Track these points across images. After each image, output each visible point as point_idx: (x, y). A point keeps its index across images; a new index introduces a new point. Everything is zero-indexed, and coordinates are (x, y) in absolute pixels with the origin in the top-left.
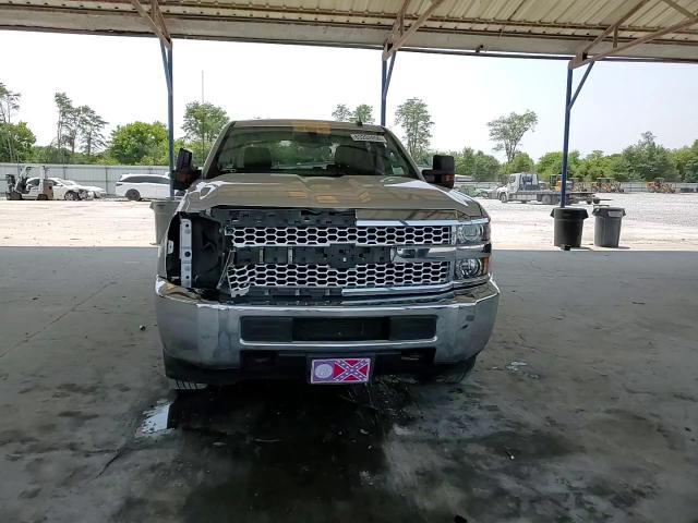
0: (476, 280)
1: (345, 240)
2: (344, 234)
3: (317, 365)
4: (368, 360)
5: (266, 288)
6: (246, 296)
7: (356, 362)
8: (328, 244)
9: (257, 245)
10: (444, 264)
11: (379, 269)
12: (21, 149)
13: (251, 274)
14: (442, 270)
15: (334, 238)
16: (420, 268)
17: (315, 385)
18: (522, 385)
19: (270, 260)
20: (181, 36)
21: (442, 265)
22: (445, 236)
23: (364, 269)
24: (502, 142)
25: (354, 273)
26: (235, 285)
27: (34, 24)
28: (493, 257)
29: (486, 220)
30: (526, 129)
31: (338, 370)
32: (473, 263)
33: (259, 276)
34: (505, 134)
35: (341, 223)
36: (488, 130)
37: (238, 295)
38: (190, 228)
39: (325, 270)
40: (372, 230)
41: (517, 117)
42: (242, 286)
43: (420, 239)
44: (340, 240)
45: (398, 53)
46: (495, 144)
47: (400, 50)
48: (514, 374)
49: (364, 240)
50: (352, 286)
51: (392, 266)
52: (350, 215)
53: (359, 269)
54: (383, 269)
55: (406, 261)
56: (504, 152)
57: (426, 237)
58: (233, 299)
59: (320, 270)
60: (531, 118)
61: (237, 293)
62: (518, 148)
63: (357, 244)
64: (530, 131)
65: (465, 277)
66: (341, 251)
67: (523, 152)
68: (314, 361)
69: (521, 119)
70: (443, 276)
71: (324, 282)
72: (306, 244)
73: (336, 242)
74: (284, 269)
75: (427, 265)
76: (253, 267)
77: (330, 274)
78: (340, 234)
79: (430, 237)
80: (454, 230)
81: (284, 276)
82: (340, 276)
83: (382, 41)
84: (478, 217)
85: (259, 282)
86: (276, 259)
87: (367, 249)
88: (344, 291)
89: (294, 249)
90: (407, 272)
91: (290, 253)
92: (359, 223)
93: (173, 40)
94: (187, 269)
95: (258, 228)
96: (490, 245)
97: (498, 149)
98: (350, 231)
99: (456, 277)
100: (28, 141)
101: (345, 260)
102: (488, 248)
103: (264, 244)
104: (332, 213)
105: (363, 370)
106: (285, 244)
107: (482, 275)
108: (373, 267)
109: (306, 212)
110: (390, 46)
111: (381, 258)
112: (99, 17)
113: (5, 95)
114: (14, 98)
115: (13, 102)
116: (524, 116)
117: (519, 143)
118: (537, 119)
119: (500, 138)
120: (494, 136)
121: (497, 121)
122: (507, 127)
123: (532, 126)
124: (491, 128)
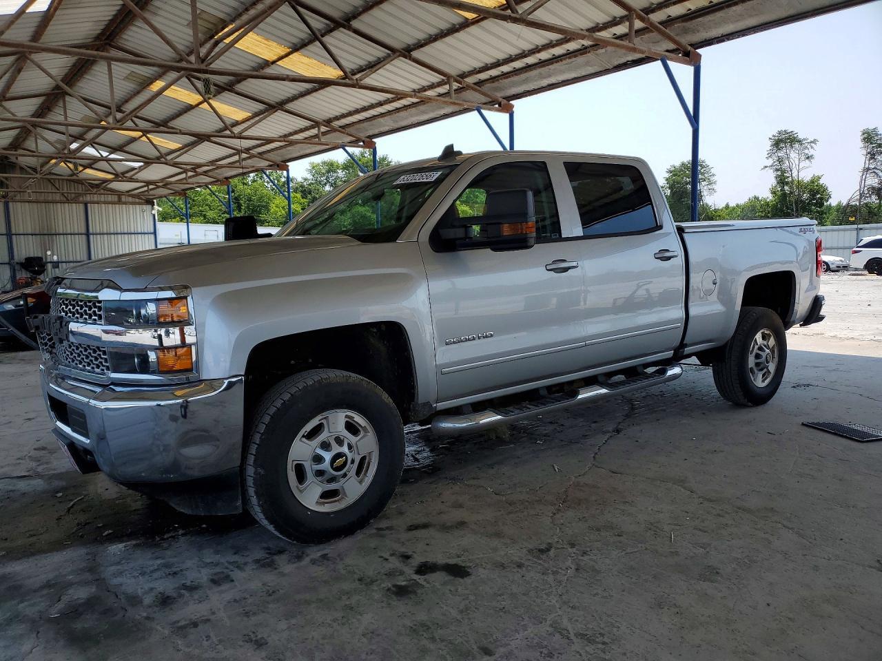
100: (822, 199)
112: (606, 51)
113: (797, 145)
114: (809, 146)
115: (806, 151)
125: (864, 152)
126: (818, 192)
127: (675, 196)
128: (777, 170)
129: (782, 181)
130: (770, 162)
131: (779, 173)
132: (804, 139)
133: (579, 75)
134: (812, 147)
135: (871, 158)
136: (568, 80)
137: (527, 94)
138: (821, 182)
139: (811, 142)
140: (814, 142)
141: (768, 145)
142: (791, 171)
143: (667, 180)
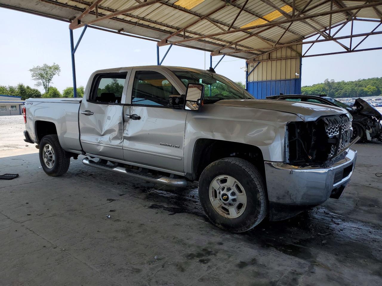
24: (40, 81)
30: (54, 74)
34: (42, 76)
41: (48, 67)
46: (36, 82)
56: (42, 87)
60: (57, 68)
62: (51, 85)
64: (57, 75)
67: (54, 87)
69: (50, 68)
97: (39, 84)
116: (53, 66)
117: (51, 82)
118: (60, 69)
119: (39, 79)
120: (34, 77)
121: (35, 69)
122: (43, 72)
123: (57, 72)
124: (32, 73)
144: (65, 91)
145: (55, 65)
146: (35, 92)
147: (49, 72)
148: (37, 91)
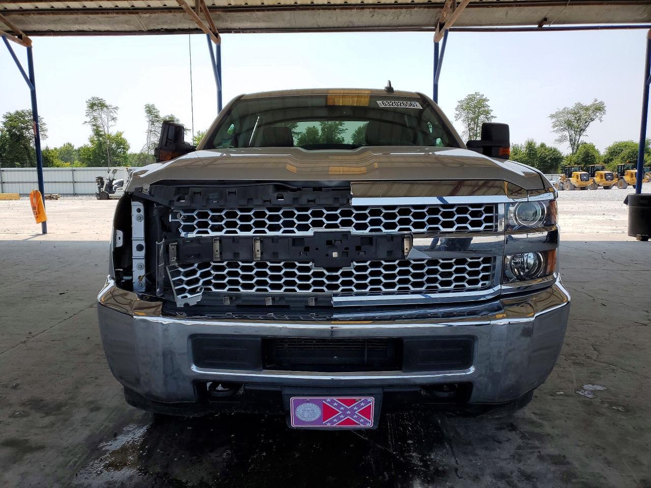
0: (535, 283)
1: (336, 226)
2: (335, 217)
3: (298, 403)
4: (371, 400)
5: (225, 295)
6: (198, 305)
7: (354, 401)
8: (310, 233)
9: (212, 234)
10: (486, 260)
11: (387, 268)
12: (118, 156)
13: (204, 275)
14: (485, 269)
15: (319, 224)
16: (450, 266)
17: (298, 431)
18: (600, 421)
19: (229, 255)
20: (229, 31)
21: (485, 261)
22: (488, 219)
23: (364, 268)
24: (566, 133)
25: (350, 274)
26: (183, 290)
27: (93, 28)
28: (560, 250)
29: (550, 196)
30: (592, 120)
31: (328, 412)
32: (530, 259)
33: (216, 277)
34: (569, 125)
35: (330, 202)
36: (551, 121)
37: (186, 305)
38: (142, 213)
39: (308, 269)
40: (375, 211)
41: (582, 108)
42: (193, 291)
43: (450, 225)
44: (328, 226)
45: (450, 33)
46: (557, 136)
47: (452, 30)
48: (588, 403)
49: (364, 227)
50: (348, 293)
51: (407, 263)
52: (344, 190)
53: (358, 269)
54: (393, 268)
55: (427, 256)
56: (568, 143)
57: (460, 220)
58: (180, 310)
59: (301, 269)
60: (599, 108)
61: (185, 301)
62: (583, 139)
63: (353, 231)
64: (597, 121)
65: (520, 278)
66: (329, 243)
67: (588, 142)
68: (292, 399)
69: (587, 109)
70: (485, 278)
71: (307, 287)
72: (279, 233)
73: (322, 229)
74: (251, 269)
75: (460, 261)
76: (208, 265)
77: (316, 274)
78: (329, 217)
79: (465, 220)
80: (501, 210)
81: (251, 277)
82: (329, 278)
83: (433, 21)
84: (538, 192)
85: (217, 286)
86: (236, 255)
87: (369, 240)
88: (335, 299)
89: (263, 240)
90: (430, 272)
91: (258, 245)
92: (355, 202)
93: (221, 35)
94: (140, 267)
95: (213, 211)
96: (556, 232)
97: (560, 140)
98: (343, 214)
99: (505, 279)
100: (124, 148)
101: (335, 255)
102: (553, 237)
103: (222, 233)
104: (318, 188)
105: (366, 412)
106: (250, 234)
107: (545, 275)
108: (378, 264)
109: (281, 187)
110: (442, 26)
111: (390, 253)
112: (150, 16)
113: (105, 109)
114: (113, 111)
115: (112, 114)
116: (591, 106)
117: (584, 133)
118: (606, 109)
119: (564, 130)
120: (557, 128)
121: (560, 113)
122: (572, 118)
123: (599, 116)
124: (554, 120)
125: (148, 119)
126: (121, 144)
127: (13, 138)
128: (94, 125)
129: (97, 133)
130: (88, 119)
131: (95, 128)
132: (110, 106)
133: (113, 29)
134: (115, 112)
135: (152, 124)
136: (100, 31)
137: (52, 33)
138: (123, 136)
139: (114, 108)
140: (116, 108)
141: (85, 107)
142: (103, 127)
143: (4, 123)
144: (609, 149)
145: (596, 103)
146: (551, 152)
147: (584, 117)
148: (555, 150)
